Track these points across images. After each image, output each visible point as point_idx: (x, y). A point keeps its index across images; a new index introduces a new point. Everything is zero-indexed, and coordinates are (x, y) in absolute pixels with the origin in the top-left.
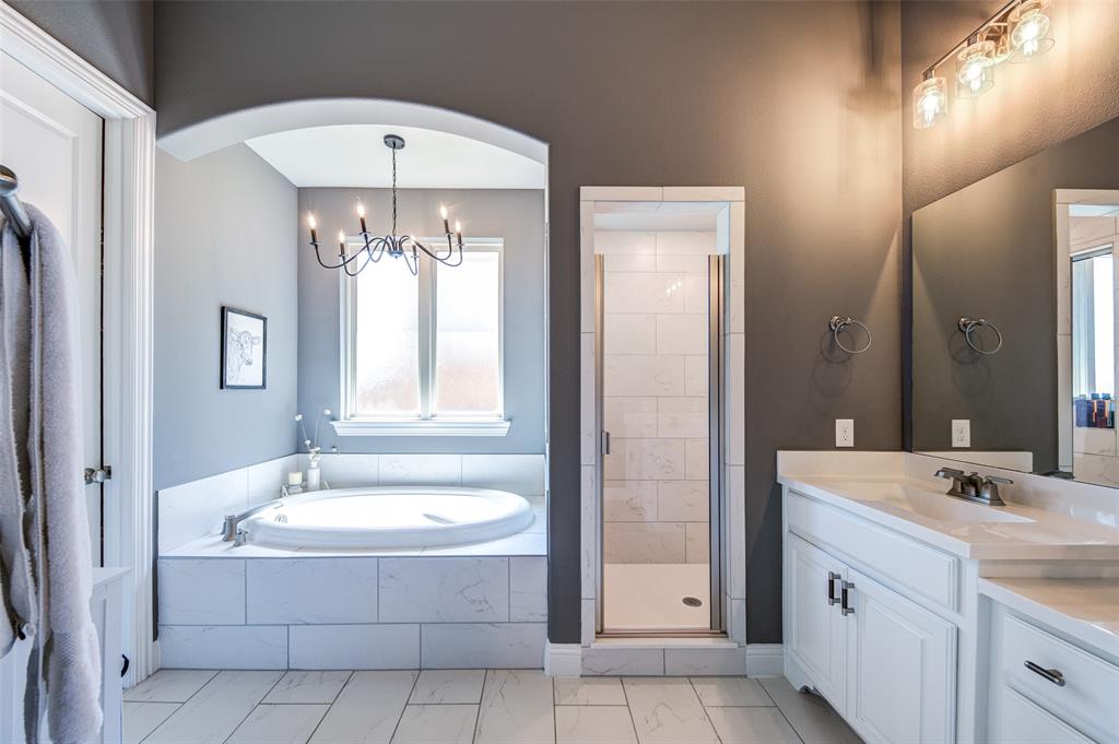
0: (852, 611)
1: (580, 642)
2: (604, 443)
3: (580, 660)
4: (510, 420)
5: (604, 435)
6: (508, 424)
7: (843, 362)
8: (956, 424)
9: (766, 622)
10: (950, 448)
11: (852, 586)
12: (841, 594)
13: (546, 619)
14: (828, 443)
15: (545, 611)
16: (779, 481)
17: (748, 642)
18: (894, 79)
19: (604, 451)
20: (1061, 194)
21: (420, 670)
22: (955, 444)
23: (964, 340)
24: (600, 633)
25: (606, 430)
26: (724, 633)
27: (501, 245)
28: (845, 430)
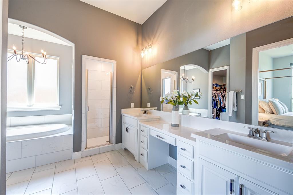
0: (129, 132)
1: (81, 151)
2: (88, 109)
3: (81, 154)
4: (61, 105)
5: (88, 107)
6: (61, 106)
7: (132, 93)
8: (148, 103)
9: (119, 139)
10: (147, 107)
11: (129, 128)
12: (127, 130)
13: (73, 148)
14: (130, 107)
15: (73, 146)
16: (122, 114)
17: (116, 144)
18: (140, 47)
19: (88, 110)
20: (161, 69)
21: (36, 167)
22: (148, 107)
23: (149, 90)
24: (86, 148)
25: (88, 106)
26: (112, 143)
27: (59, 58)
28: (132, 105)
